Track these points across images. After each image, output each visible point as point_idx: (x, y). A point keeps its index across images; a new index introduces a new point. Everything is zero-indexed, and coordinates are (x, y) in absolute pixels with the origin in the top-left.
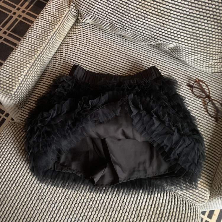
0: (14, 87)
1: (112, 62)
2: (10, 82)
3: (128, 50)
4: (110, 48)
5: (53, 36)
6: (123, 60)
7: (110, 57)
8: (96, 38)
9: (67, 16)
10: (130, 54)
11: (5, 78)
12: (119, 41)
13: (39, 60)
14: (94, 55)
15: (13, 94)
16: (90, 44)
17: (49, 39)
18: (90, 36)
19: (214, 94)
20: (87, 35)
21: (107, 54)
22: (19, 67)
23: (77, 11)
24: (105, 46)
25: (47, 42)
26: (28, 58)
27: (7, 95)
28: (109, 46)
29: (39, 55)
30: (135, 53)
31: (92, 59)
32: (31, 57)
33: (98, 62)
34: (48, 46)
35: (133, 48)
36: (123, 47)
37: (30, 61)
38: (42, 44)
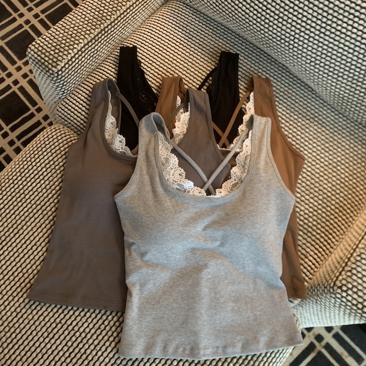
0: (59, 63)
2: (55, 53)
3: (243, 51)
4: (217, 42)
5: (135, 3)
8: (200, 22)
10: (245, 58)
11: (50, 46)
13: (105, 33)
14: (189, 47)
15: (56, 72)
16: (187, 29)
17: (128, 6)
18: (190, 18)
19: (356, 149)
20: (187, 16)
21: (209, 50)
22: (74, 35)
24: (210, 37)
25: (123, 10)
26: (90, 27)
27: (47, 71)
29: (107, 27)
30: (251, 58)
31: (184, 52)
32: (94, 26)
33: (192, 59)
34: (124, 17)
35: (251, 51)
36: (237, 45)
37: (91, 32)
38: (116, 11)
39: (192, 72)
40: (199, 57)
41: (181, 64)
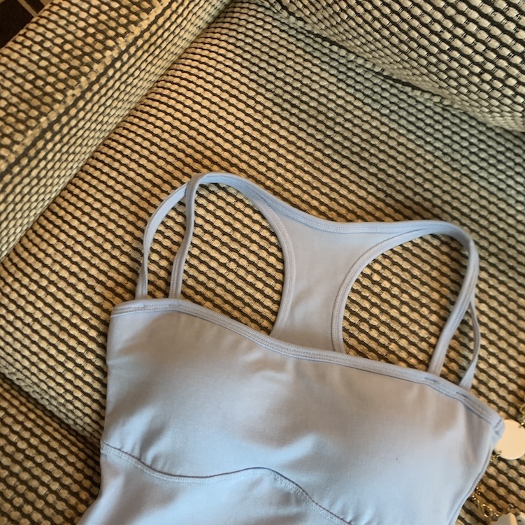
1: (324, 191)
3: (392, 152)
4: (329, 133)
6: (365, 189)
7: (319, 170)
8: (286, 83)
10: (398, 171)
12: (366, 113)
13: (53, 136)
14: (264, 149)
16: (257, 102)
17: (108, 61)
18: (263, 73)
20: (255, 69)
21: (311, 154)
24: (312, 122)
25: (96, 72)
26: (10, 125)
28: (328, 127)
29: (58, 120)
30: (413, 170)
31: (253, 163)
32: (23, 122)
33: (272, 180)
34: (101, 88)
35: (412, 151)
36: (378, 138)
37: (15, 139)
38: (76, 78)
40: (289, 176)
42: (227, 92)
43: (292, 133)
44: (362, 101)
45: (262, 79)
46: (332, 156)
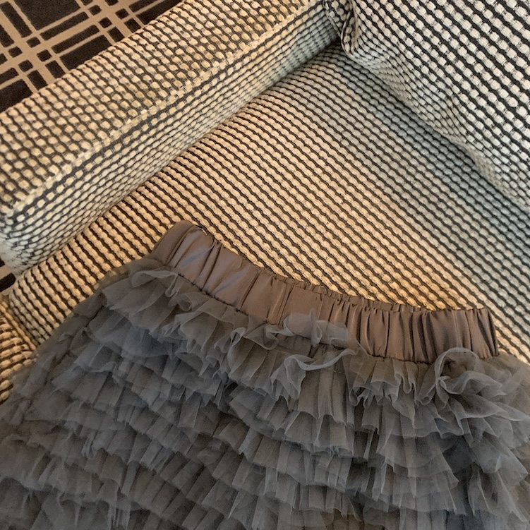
1: (396, 233)
3: (469, 209)
4: (409, 178)
5: (233, 65)
6: (437, 239)
7: (394, 211)
8: (374, 125)
9: (305, 18)
10: (472, 228)
11: (4, 149)
12: (448, 167)
13: (149, 130)
14: (343, 182)
15: (10, 215)
16: (344, 138)
17: (215, 71)
18: (353, 112)
20: (347, 107)
21: (389, 196)
23: (346, 12)
24: (395, 165)
25: (202, 79)
26: (112, 111)
28: (409, 173)
29: (157, 115)
30: (487, 230)
31: (331, 193)
32: (125, 111)
33: (347, 213)
34: (202, 95)
35: (488, 211)
36: (456, 193)
37: (114, 124)
38: (182, 81)
39: (343, 244)
40: (364, 212)
41: (320, 222)
42: (316, 123)
43: (374, 173)
44: (446, 156)
45: (353, 118)
46: (409, 201)
